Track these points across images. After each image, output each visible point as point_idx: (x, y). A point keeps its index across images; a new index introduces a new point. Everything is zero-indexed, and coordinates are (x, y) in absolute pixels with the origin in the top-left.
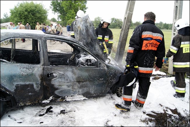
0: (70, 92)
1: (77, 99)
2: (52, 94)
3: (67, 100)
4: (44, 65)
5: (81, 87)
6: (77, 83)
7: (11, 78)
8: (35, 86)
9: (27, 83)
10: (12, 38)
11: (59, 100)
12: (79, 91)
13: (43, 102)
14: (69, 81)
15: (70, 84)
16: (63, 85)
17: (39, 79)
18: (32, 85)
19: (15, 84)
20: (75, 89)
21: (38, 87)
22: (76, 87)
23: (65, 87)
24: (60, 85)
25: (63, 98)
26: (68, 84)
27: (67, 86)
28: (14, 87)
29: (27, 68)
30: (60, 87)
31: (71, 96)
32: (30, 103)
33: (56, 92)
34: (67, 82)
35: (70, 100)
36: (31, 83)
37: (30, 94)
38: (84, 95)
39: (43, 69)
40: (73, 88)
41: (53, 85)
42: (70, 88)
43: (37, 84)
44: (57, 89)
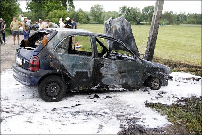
0: (112, 81)
1: (117, 89)
2: (100, 81)
4: (94, 57)
5: (122, 77)
6: (119, 73)
7: (74, 65)
8: (88, 73)
9: (84, 70)
10: (72, 35)
11: (104, 88)
12: (119, 81)
13: (92, 88)
14: (112, 71)
15: (113, 74)
16: (108, 74)
17: (92, 68)
18: (87, 72)
19: (76, 70)
20: (116, 78)
21: (90, 74)
22: (117, 77)
23: (109, 76)
24: (106, 74)
25: (107, 87)
26: (112, 74)
27: (111, 75)
28: (75, 73)
29: (83, 59)
30: (106, 75)
31: (113, 85)
32: (82, 88)
33: (103, 80)
34: (111, 71)
36: (86, 70)
37: (84, 80)
38: (123, 85)
39: (95, 60)
40: (115, 78)
41: (101, 74)
42: (113, 78)
43: (90, 72)
44: (103, 77)
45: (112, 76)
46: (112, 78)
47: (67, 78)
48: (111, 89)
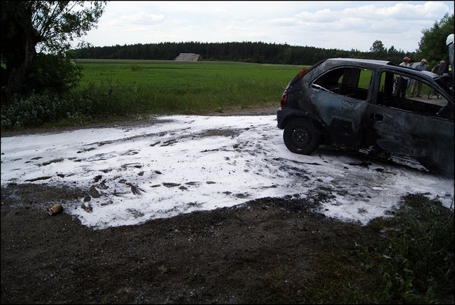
0: (398, 148)
1: (409, 164)
2: (373, 142)
3: (394, 160)
4: (370, 102)
5: (417, 145)
6: (411, 138)
7: (331, 109)
8: (353, 125)
9: (346, 120)
11: (382, 155)
12: (412, 151)
13: (361, 151)
14: (398, 130)
15: (399, 135)
16: (390, 134)
17: (359, 117)
18: (350, 123)
19: (333, 117)
20: (406, 145)
21: (356, 128)
22: (408, 143)
23: (391, 138)
24: (384, 133)
25: (388, 155)
26: (396, 134)
27: (395, 136)
28: (331, 120)
29: (349, 102)
30: (384, 135)
31: (400, 155)
32: (345, 146)
33: (379, 142)
34: (395, 130)
35: (398, 161)
36: (350, 120)
37: (346, 134)
38: (421, 160)
39: (368, 107)
40: (403, 143)
41: (376, 130)
42: (399, 142)
43: (355, 123)
44: (380, 137)
45: (397, 138)
46: (397, 142)
47: (318, 124)
48: (396, 160)
